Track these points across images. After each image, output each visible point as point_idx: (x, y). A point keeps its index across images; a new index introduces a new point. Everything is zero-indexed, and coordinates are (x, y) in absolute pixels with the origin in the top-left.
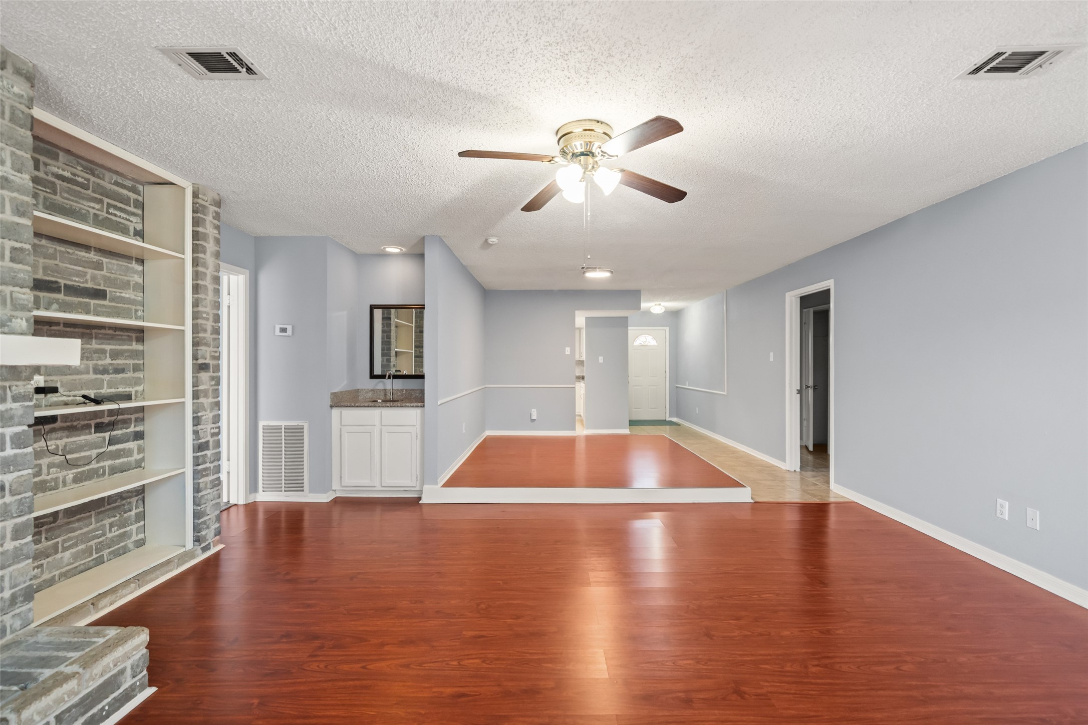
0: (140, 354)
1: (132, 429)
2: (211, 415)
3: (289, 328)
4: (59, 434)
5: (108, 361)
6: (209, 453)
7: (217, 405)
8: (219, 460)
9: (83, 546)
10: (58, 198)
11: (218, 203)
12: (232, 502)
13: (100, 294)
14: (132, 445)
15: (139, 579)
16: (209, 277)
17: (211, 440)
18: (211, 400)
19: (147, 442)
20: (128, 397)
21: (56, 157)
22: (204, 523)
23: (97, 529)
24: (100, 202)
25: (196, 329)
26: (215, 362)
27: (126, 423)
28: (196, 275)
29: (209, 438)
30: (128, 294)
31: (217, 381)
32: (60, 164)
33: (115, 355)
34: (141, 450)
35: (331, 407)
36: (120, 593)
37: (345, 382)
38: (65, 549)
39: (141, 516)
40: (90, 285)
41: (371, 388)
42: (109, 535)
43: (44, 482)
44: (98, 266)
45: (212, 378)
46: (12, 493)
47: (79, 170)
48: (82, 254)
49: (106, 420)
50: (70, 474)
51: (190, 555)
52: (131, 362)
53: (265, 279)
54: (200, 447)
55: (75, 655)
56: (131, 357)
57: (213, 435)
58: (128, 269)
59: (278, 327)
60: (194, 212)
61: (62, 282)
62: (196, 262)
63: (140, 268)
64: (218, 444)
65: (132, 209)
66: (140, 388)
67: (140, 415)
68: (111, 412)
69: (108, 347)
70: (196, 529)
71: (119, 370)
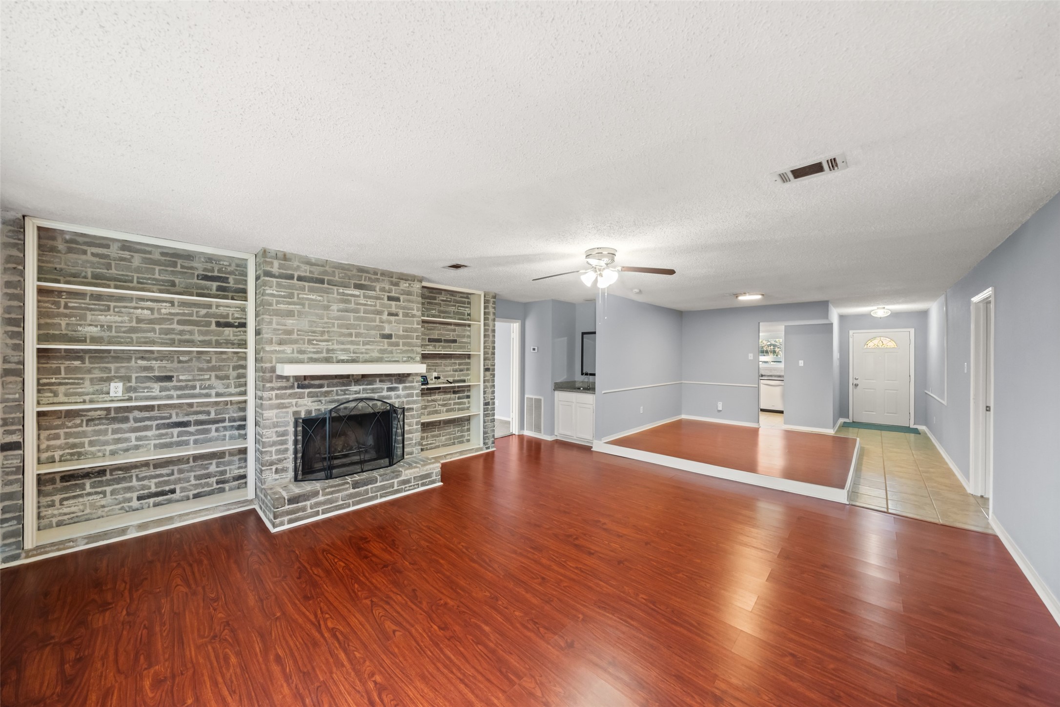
0: (469, 364)
1: (466, 394)
2: (491, 390)
3: (536, 348)
4: (441, 394)
5: (457, 367)
6: (489, 407)
7: (494, 386)
8: (494, 410)
9: (448, 437)
10: (442, 308)
11: (494, 297)
12: (514, 433)
13: (455, 341)
14: (465, 400)
15: (461, 453)
16: (490, 330)
17: (491, 402)
18: (491, 384)
19: (471, 400)
20: (464, 381)
21: (441, 294)
22: (487, 437)
23: (453, 431)
24: (455, 306)
25: (485, 353)
26: (493, 367)
27: (463, 391)
28: (485, 330)
29: (490, 400)
30: (465, 340)
31: (494, 375)
32: (443, 296)
33: (460, 364)
34: (469, 403)
35: (554, 390)
36: (454, 456)
37: (565, 377)
38: (443, 436)
39: (469, 430)
40: (452, 338)
41: (581, 380)
42: (457, 435)
43: (437, 410)
44: (454, 331)
45: (491, 374)
46: (416, 411)
47: (448, 296)
48: (449, 327)
49: (456, 390)
50: (445, 408)
51: (481, 449)
52: (466, 367)
53: (529, 324)
54: (486, 404)
55: (422, 463)
56: (465, 365)
57: (491, 399)
58: (465, 330)
59: (532, 348)
60: (484, 303)
61: (443, 338)
62: (485, 325)
63: (469, 329)
64: (494, 404)
65: (466, 305)
66: (469, 378)
67: (469, 388)
68: (459, 387)
69: (457, 362)
70: (484, 439)
71: (461, 370)
